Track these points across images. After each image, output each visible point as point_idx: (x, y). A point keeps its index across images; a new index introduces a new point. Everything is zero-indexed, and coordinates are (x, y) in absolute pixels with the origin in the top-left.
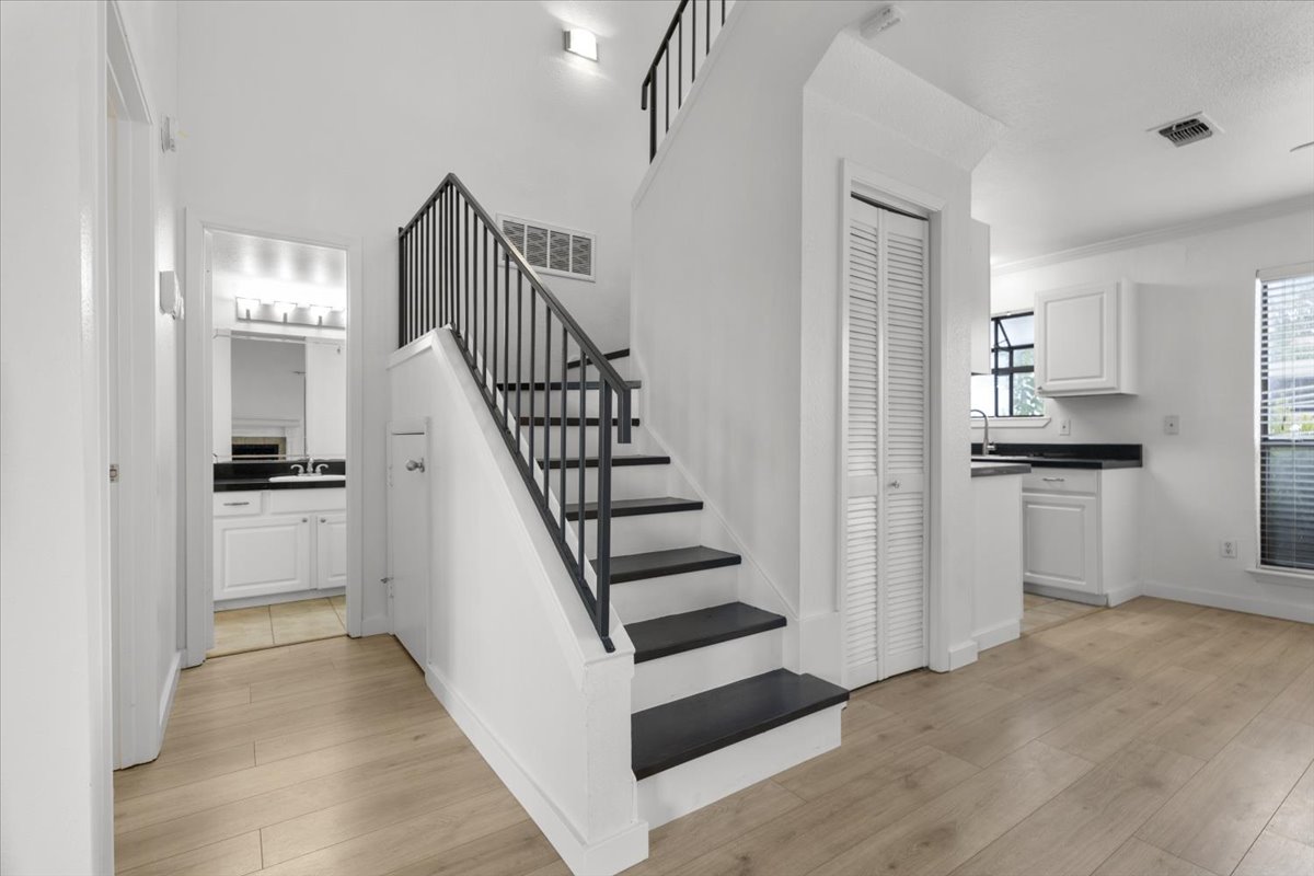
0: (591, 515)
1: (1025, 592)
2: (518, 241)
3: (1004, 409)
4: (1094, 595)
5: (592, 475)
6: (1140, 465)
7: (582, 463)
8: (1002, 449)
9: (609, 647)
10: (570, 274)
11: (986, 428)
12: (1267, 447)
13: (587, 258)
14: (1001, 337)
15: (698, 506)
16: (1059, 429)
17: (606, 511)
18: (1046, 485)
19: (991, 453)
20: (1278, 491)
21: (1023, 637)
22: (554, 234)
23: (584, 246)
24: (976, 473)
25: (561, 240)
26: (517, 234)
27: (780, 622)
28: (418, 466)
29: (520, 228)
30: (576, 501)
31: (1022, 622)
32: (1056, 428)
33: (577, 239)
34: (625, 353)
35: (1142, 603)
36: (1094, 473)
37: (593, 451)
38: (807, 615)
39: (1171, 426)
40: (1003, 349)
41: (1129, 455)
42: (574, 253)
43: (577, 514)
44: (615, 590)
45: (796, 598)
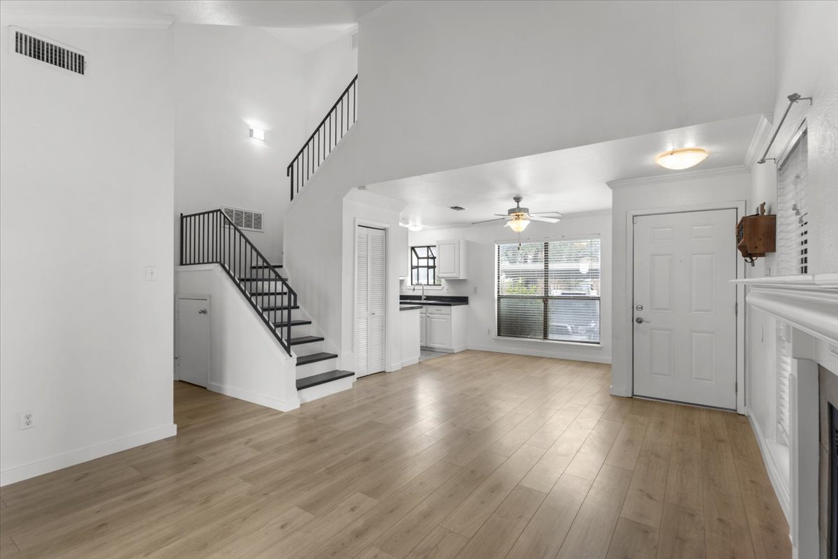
0: (285, 325)
1: (421, 350)
2: (231, 216)
3: (431, 282)
4: (448, 349)
5: (286, 312)
6: (467, 304)
7: (282, 308)
8: (428, 298)
9: (291, 356)
10: (253, 229)
11: (423, 290)
12: (500, 298)
13: (260, 222)
14: (430, 254)
15: (310, 323)
16: (446, 291)
17: (290, 324)
18: (436, 312)
19: (425, 299)
20: (503, 312)
21: (419, 362)
22: (246, 213)
23: (258, 218)
24: (401, 309)
25: (249, 216)
26: (231, 214)
27: (336, 356)
28: (204, 312)
29: (232, 211)
30: (280, 321)
31: (419, 358)
32: (444, 291)
33: (256, 215)
34: (281, 267)
35: (466, 351)
36: (449, 307)
37: (286, 303)
38: (344, 354)
39: (475, 290)
40: (431, 258)
41: (463, 300)
42: (255, 221)
43: (281, 325)
44: (291, 347)
45: (341, 350)
